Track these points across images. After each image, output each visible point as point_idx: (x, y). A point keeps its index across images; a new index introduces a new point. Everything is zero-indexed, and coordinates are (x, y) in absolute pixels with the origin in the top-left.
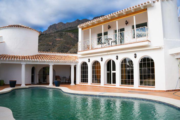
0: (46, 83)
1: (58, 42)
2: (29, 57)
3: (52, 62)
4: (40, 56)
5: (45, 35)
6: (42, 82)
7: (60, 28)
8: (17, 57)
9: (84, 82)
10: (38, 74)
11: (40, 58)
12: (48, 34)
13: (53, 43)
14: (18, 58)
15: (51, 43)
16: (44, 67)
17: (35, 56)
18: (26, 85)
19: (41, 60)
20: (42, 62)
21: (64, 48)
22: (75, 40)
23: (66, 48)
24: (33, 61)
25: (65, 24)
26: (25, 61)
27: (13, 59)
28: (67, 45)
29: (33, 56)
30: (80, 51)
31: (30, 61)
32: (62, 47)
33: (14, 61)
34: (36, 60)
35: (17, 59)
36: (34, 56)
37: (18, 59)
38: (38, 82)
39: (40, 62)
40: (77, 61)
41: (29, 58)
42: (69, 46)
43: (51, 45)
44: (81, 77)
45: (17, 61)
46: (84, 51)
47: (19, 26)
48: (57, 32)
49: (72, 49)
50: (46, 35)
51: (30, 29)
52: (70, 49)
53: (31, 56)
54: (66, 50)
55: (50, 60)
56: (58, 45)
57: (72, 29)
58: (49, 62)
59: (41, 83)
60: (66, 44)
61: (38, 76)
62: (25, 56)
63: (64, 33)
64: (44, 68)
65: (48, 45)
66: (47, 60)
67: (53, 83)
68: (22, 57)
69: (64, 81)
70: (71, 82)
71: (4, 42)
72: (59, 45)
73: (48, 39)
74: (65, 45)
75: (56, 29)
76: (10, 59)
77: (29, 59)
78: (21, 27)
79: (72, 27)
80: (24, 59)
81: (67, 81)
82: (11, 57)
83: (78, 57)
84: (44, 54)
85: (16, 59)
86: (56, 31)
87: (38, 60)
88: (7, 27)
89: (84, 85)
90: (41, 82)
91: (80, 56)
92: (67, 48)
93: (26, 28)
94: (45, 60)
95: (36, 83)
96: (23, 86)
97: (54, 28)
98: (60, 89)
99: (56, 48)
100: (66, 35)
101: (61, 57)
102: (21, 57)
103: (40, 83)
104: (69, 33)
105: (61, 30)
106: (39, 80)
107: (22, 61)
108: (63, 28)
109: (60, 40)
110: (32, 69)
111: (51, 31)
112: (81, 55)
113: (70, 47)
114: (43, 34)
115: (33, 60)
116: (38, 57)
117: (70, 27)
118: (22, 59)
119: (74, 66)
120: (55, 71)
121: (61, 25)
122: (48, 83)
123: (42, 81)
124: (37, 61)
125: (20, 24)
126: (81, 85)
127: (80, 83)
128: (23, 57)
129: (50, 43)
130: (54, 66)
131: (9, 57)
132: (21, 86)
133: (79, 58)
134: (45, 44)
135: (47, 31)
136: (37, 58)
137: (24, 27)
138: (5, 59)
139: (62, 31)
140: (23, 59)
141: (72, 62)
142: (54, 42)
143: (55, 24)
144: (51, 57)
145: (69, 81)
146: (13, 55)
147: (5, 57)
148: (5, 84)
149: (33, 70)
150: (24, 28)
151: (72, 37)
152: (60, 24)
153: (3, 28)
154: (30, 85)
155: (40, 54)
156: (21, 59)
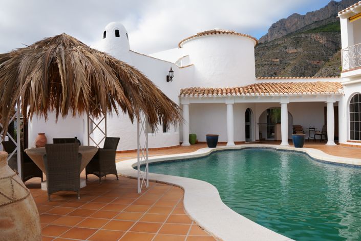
0: (273, 139)
1: (292, 56)
2: (239, 89)
3: (286, 97)
4: (261, 86)
5: (264, 45)
6: (267, 139)
7: (294, 26)
8: (217, 91)
9: (357, 139)
10: (258, 122)
11: (260, 91)
12: (270, 42)
13: (281, 59)
14: (220, 92)
15: (278, 60)
16: (268, 108)
17: (251, 86)
18: (236, 143)
19: (262, 94)
20: (266, 97)
21: (306, 68)
22: (328, 48)
23: (309, 67)
24: (247, 98)
25: (303, 17)
26: (232, 98)
27: (210, 95)
28: (313, 60)
29: (247, 87)
30: (346, 71)
31: (241, 97)
32: (300, 67)
33: (212, 98)
34: (253, 94)
35: (217, 94)
36: (249, 87)
37: (220, 95)
38: (258, 138)
39: (262, 97)
40: (340, 93)
41: (240, 92)
42: (315, 63)
43: (279, 63)
44: (352, 128)
45: (218, 98)
46: (356, 69)
47: (215, 32)
48: (289, 35)
49: (323, 70)
50: (267, 45)
51: (237, 35)
52: (319, 70)
53: (243, 88)
54: (310, 72)
55: (281, 93)
56: (292, 62)
57: (321, 25)
58: (280, 97)
59: (264, 140)
60: (309, 59)
61: (257, 127)
62: (231, 88)
63: (303, 35)
64: (268, 110)
65: (271, 64)
66: (276, 93)
67: (290, 141)
68: (226, 90)
69: (312, 136)
70: (327, 139)
71: (192, 65)
72: (295, 62)
73: (271, 52)
74: (307, 61)
75: (285, 30)
76: (205, 95)
77: (241, 94)
78: (219, 32)
79: (321, 20)
80: (231, 93)
81: (318, 137)
82: (206, 92)
83: (342, 84)
84: (268, 81)
85: (215, 95)
86: (285, 33)
87: (257, 94)
88: (194, 38)
89: (357, 146)
90: (263, 137)
91: (348, 81)
92: (313, 67)
93: (229, 34)
94: (272, 93)
95: (254, 140)
96: (231, 145)
97: (280, 28)
98: (305, 153)
99: (289, 69)
100: (309, 39)
101: (305, 86)
102: (224, 91)
103: (262, 141)
104: (314, 36)
105: (296, 31)
106: (260, 134)
107: (227, 98)
108: (301, 25)
109: (296, 53)
110: (246, 113)
111: (276, 35)
112: (348, 79)
113: (319, 64)
114: (261, 44)
115: (248, 94)
116: (257, 89)
117: (316, 22)
118: (227, 94)
119: (334, 103)
120: (291, 115)
121: (296, 20)
122: (278, 139)
123: (265, 136)
124: (256, 97)
125: (217, 29)
126: (352, 146)
127: (347, 141)
128: (229, 91)
129: (276, 60)
130: (290, 105)
131: (203, 92)
132: (226, 145)
133: (345, 85)
134: (266, 63)
135: (267, 35)
136: (255, 90)
137: (225, 32)
138: (196, 95)
139: (299, 32)
140: (229, 94)
141: (330, 96)
142: (283, 58)
143: (283, 19)
144: (282, 87)
145: (323, 136)
146: (210, 88)
147: (196, 91)
148: (199, 141)
149: (248, 114)
150: (225, 34)
151: (321, 42)
152: (292, 18)
153: (189, 40)
154: (243, 143)
155: (260, 81)
156: (224, 94)
